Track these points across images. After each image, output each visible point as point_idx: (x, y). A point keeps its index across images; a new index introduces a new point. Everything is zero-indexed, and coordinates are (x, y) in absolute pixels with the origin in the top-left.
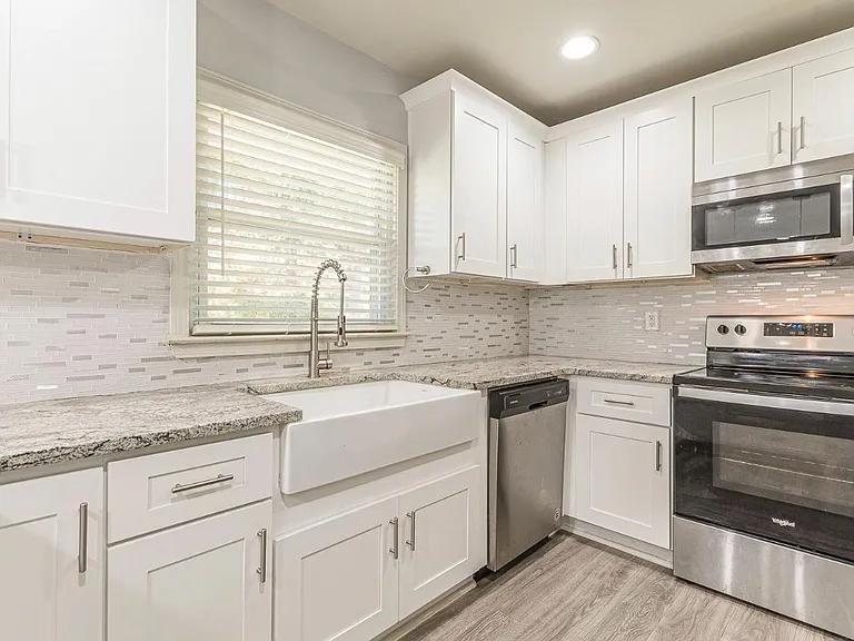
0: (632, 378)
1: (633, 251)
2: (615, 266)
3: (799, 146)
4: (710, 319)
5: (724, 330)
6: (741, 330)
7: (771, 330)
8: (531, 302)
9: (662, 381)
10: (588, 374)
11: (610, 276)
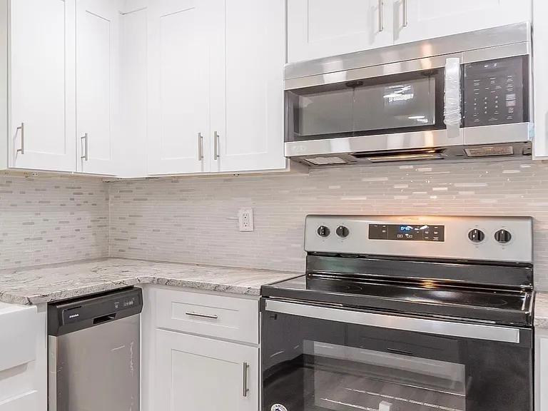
0: (216, 289)
1: (221, 140)
2: (201, 157)
3: (401, 25)
4: (308, 220)
5: (324, 232)
6: (343, 232)
7: (376, 232)
8: (111, 197)
9: (247, 293)
10: (168, 283)
11: (195, 168)
